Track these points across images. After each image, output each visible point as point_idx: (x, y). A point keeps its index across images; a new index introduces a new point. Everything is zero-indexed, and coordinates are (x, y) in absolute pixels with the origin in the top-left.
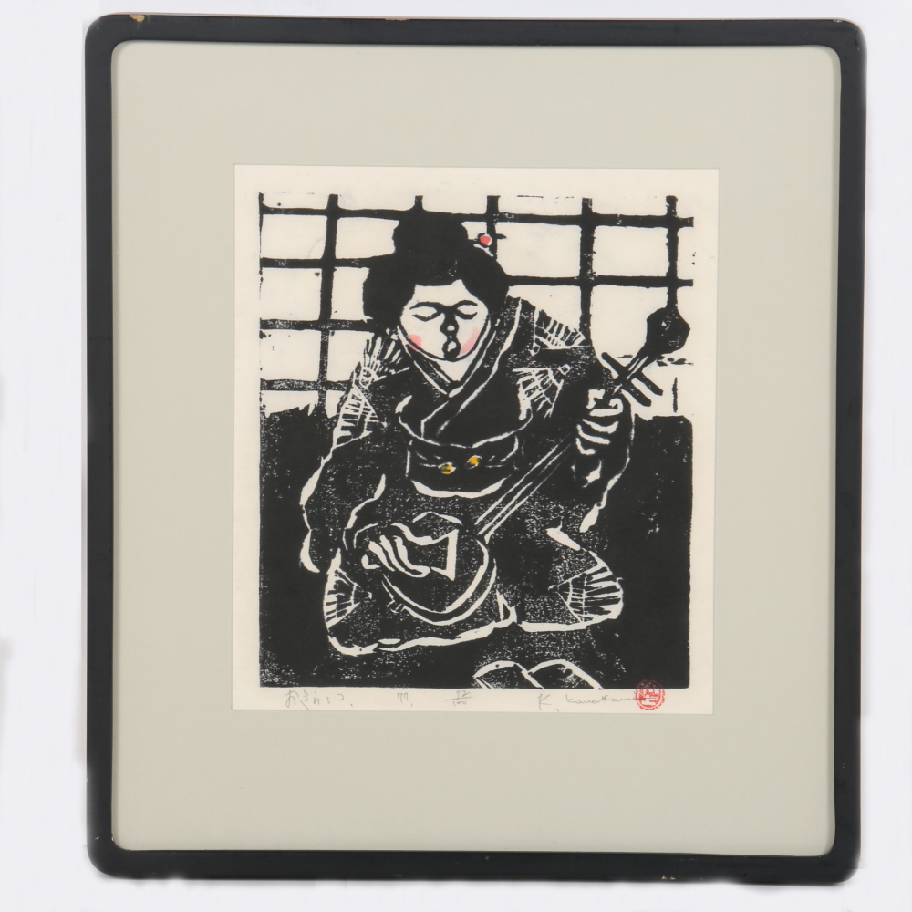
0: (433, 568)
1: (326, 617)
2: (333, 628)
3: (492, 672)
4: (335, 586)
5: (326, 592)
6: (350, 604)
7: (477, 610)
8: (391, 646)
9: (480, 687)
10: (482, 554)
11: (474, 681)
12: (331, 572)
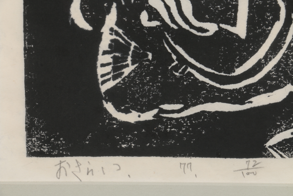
0: (221, 25)
1: (101, 80)
2: (108, 92)
3: (286, 141)
4: (110, 46)
5: (101, 52)
6: (127, 66)
7: (270, 71)
8: (173, 112)
9: (273, 156)
10: (279, 8)
11: (266, 150)
12: (105, 30)
